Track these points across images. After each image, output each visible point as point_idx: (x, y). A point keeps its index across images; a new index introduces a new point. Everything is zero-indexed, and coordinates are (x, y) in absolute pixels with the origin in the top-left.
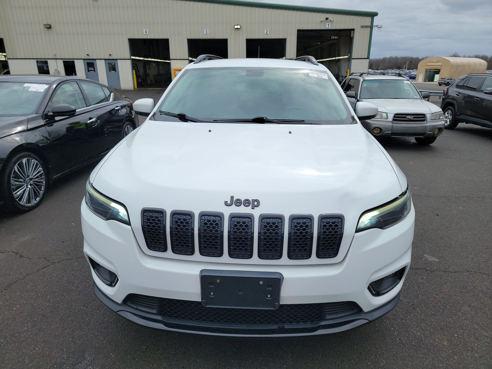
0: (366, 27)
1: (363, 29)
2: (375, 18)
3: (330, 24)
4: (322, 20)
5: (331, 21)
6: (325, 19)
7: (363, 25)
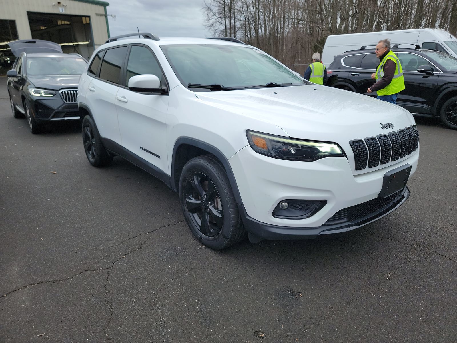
0: (101, 15)
1: (98, 17)
2: (107, 7)
3: (63, 9)
4: (54, 4)
5: (63, 5)
6: (57, 3)
7: (98, 13)
